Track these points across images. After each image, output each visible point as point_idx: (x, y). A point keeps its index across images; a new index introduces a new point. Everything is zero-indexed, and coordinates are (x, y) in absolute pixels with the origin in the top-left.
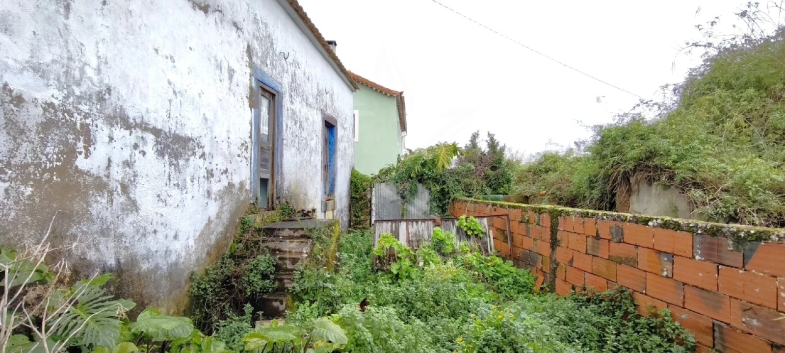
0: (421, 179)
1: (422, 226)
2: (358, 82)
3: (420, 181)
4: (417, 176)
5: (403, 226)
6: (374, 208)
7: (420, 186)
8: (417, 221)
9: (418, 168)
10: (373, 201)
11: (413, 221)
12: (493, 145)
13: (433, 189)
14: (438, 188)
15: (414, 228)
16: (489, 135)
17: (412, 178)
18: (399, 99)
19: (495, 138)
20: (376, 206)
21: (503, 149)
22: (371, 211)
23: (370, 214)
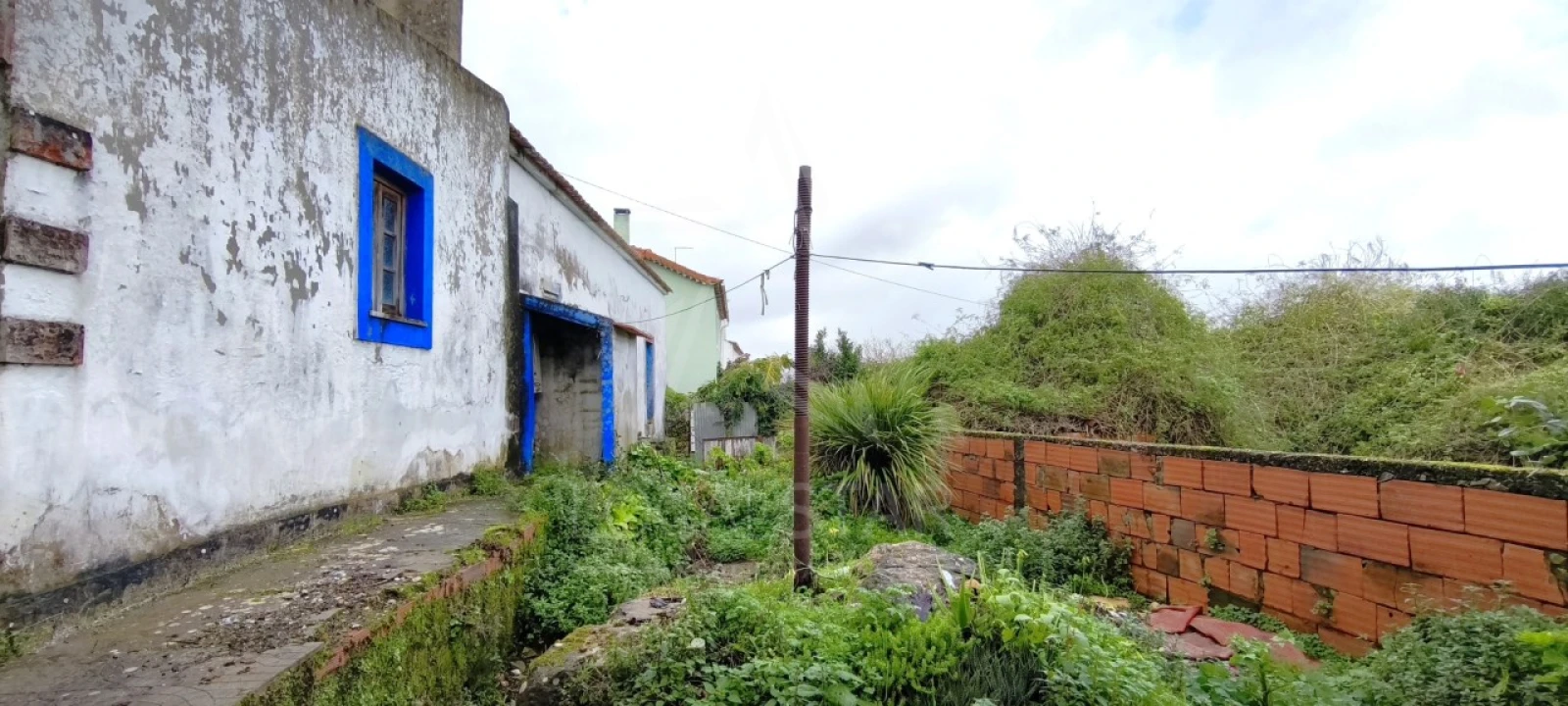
0: (747, 397)
1: (746, 443)
2: (651, 260)
3: (746, 400)
4: (743, 394)
5: (729, 443)
6: (693, 433)
7: (746, 405)
8: (741, 438)
9: (743, 385)
10: (692, 425)
11: (737, 438)
12: (844, 345)
13: (761, 408)
14: (767, 407)
15: (738, 445)
16: (840, 333)
17: (736, 396)
18: (719, 289)
19: (848, 337)
20: (695, 430)
21: (859, 351)
22: (690, 436)
23: (689, 440)
